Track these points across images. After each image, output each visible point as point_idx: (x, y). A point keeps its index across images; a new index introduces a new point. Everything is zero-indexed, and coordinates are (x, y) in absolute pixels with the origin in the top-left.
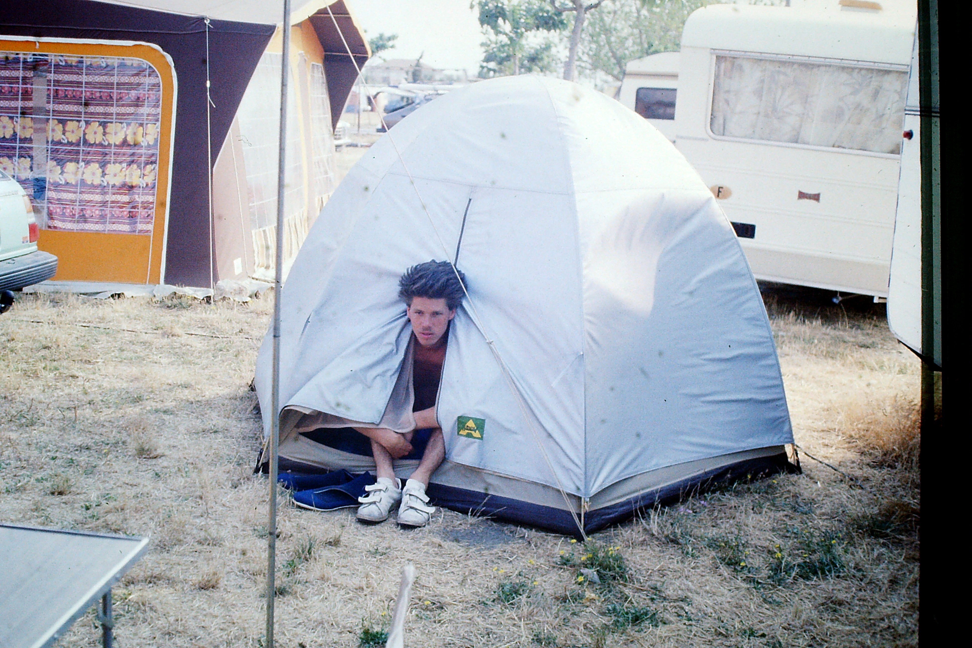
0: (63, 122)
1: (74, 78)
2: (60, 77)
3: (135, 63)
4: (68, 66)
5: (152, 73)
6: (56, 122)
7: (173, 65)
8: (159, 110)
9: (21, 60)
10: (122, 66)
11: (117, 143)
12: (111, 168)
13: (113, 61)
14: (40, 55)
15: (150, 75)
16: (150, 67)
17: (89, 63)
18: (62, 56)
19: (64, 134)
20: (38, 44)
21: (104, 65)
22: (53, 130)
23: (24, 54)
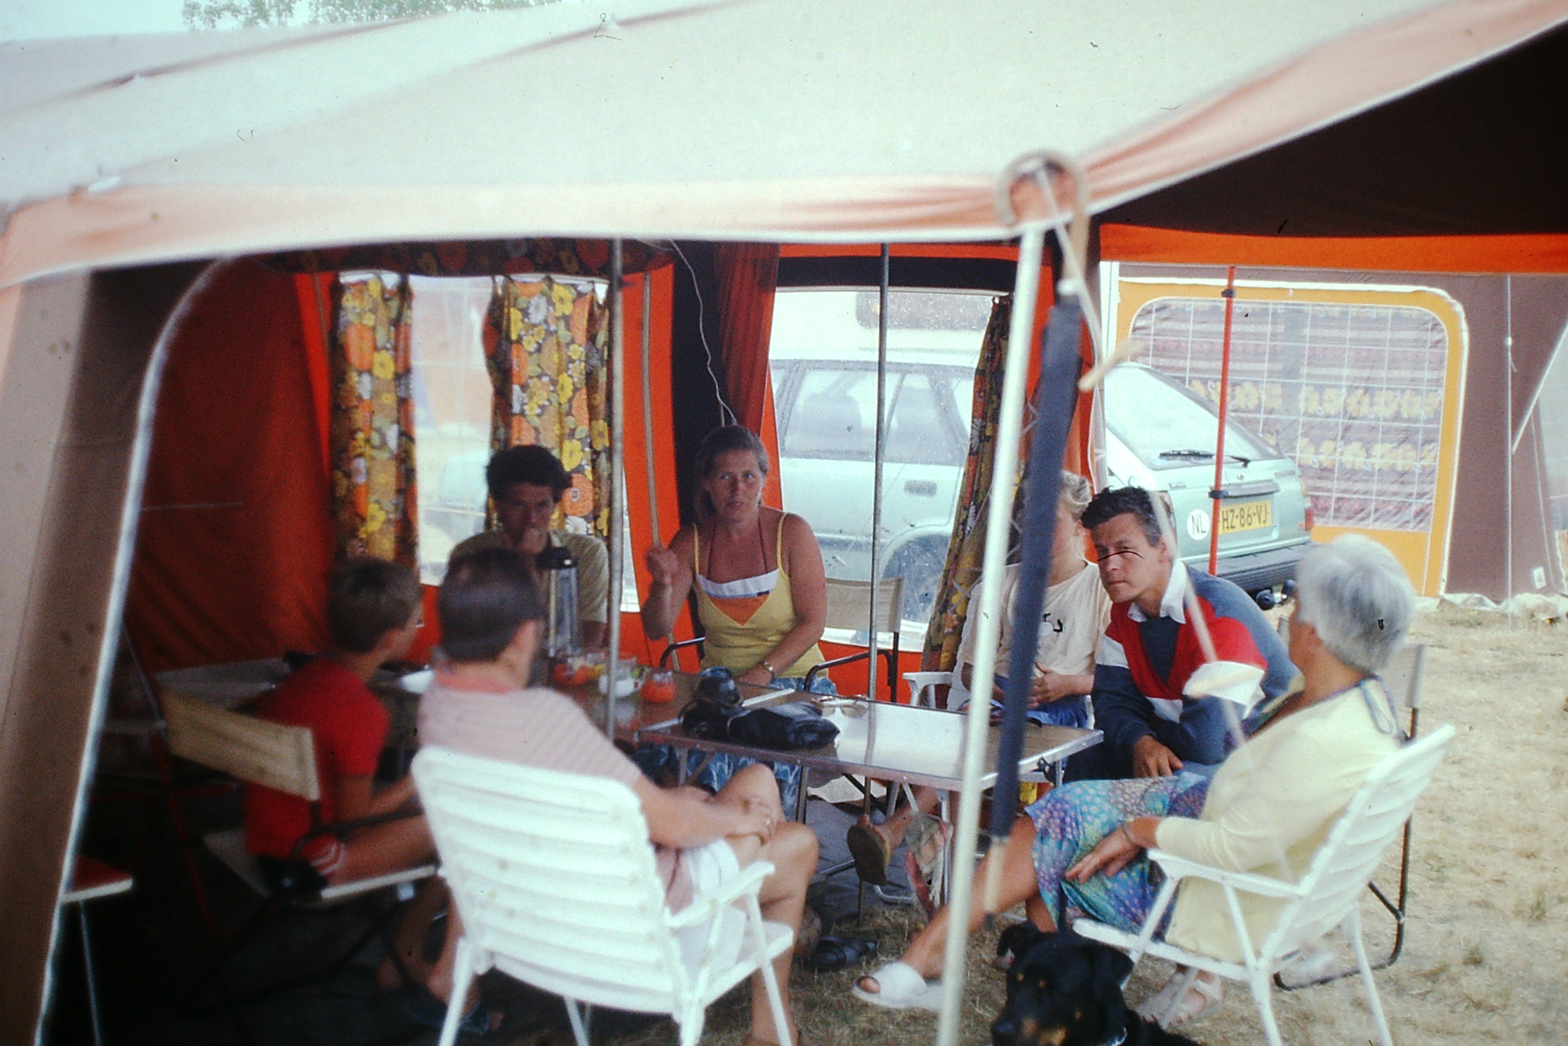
0: (1320, 389)
1: (1335, 333)
2: (1319, 332)
3: (1414, 314)
4: (1329, 318)
5: (1435, 326)
6: (1312, 389)
7: (1463, 315)
8: (1444, 374)
9: (1271, 311)
10: (1397, 317)
11: (1387, 416)
12: (1378, 449)
13: (1386, 311)
14: (1294, 305)
15: (1432, 329)
16: (1434, 319)
17: (1355, 315)
18: (1320, 306)
19: (1321, 405)
20: (1291, 292)
21: (1374, 316)
22: (1307, 399)
23: (1276, 304)
